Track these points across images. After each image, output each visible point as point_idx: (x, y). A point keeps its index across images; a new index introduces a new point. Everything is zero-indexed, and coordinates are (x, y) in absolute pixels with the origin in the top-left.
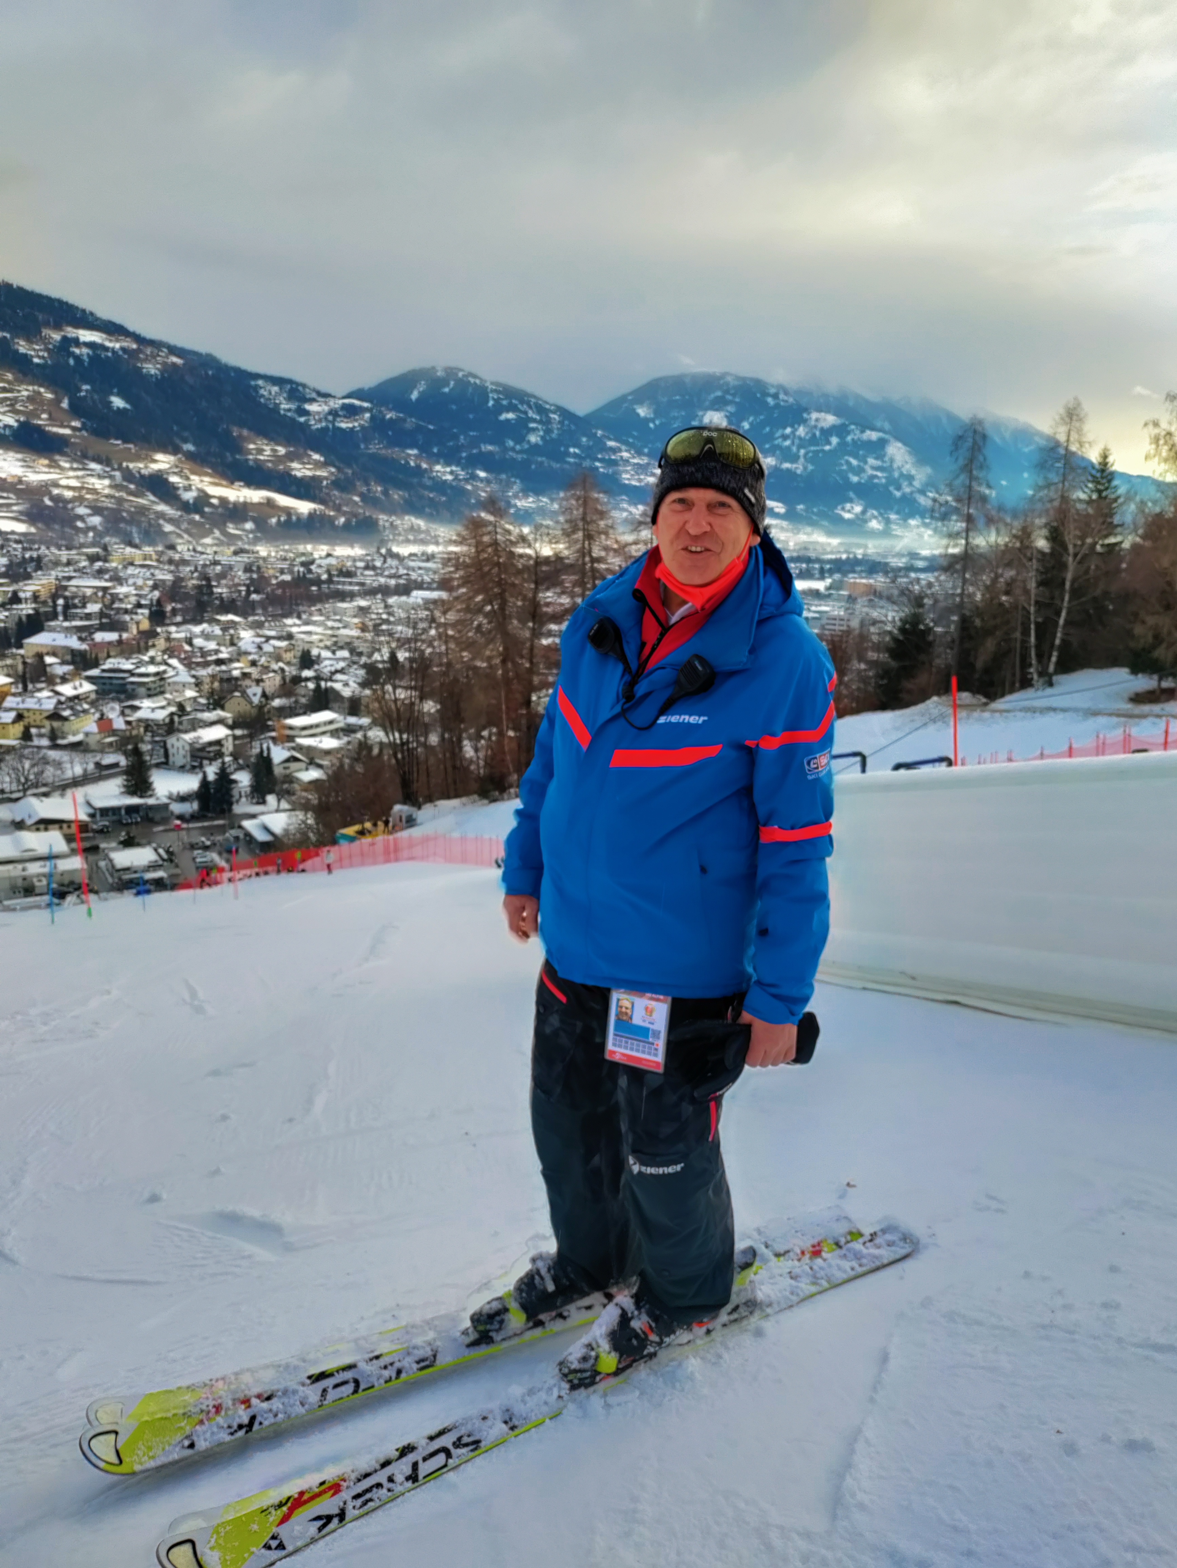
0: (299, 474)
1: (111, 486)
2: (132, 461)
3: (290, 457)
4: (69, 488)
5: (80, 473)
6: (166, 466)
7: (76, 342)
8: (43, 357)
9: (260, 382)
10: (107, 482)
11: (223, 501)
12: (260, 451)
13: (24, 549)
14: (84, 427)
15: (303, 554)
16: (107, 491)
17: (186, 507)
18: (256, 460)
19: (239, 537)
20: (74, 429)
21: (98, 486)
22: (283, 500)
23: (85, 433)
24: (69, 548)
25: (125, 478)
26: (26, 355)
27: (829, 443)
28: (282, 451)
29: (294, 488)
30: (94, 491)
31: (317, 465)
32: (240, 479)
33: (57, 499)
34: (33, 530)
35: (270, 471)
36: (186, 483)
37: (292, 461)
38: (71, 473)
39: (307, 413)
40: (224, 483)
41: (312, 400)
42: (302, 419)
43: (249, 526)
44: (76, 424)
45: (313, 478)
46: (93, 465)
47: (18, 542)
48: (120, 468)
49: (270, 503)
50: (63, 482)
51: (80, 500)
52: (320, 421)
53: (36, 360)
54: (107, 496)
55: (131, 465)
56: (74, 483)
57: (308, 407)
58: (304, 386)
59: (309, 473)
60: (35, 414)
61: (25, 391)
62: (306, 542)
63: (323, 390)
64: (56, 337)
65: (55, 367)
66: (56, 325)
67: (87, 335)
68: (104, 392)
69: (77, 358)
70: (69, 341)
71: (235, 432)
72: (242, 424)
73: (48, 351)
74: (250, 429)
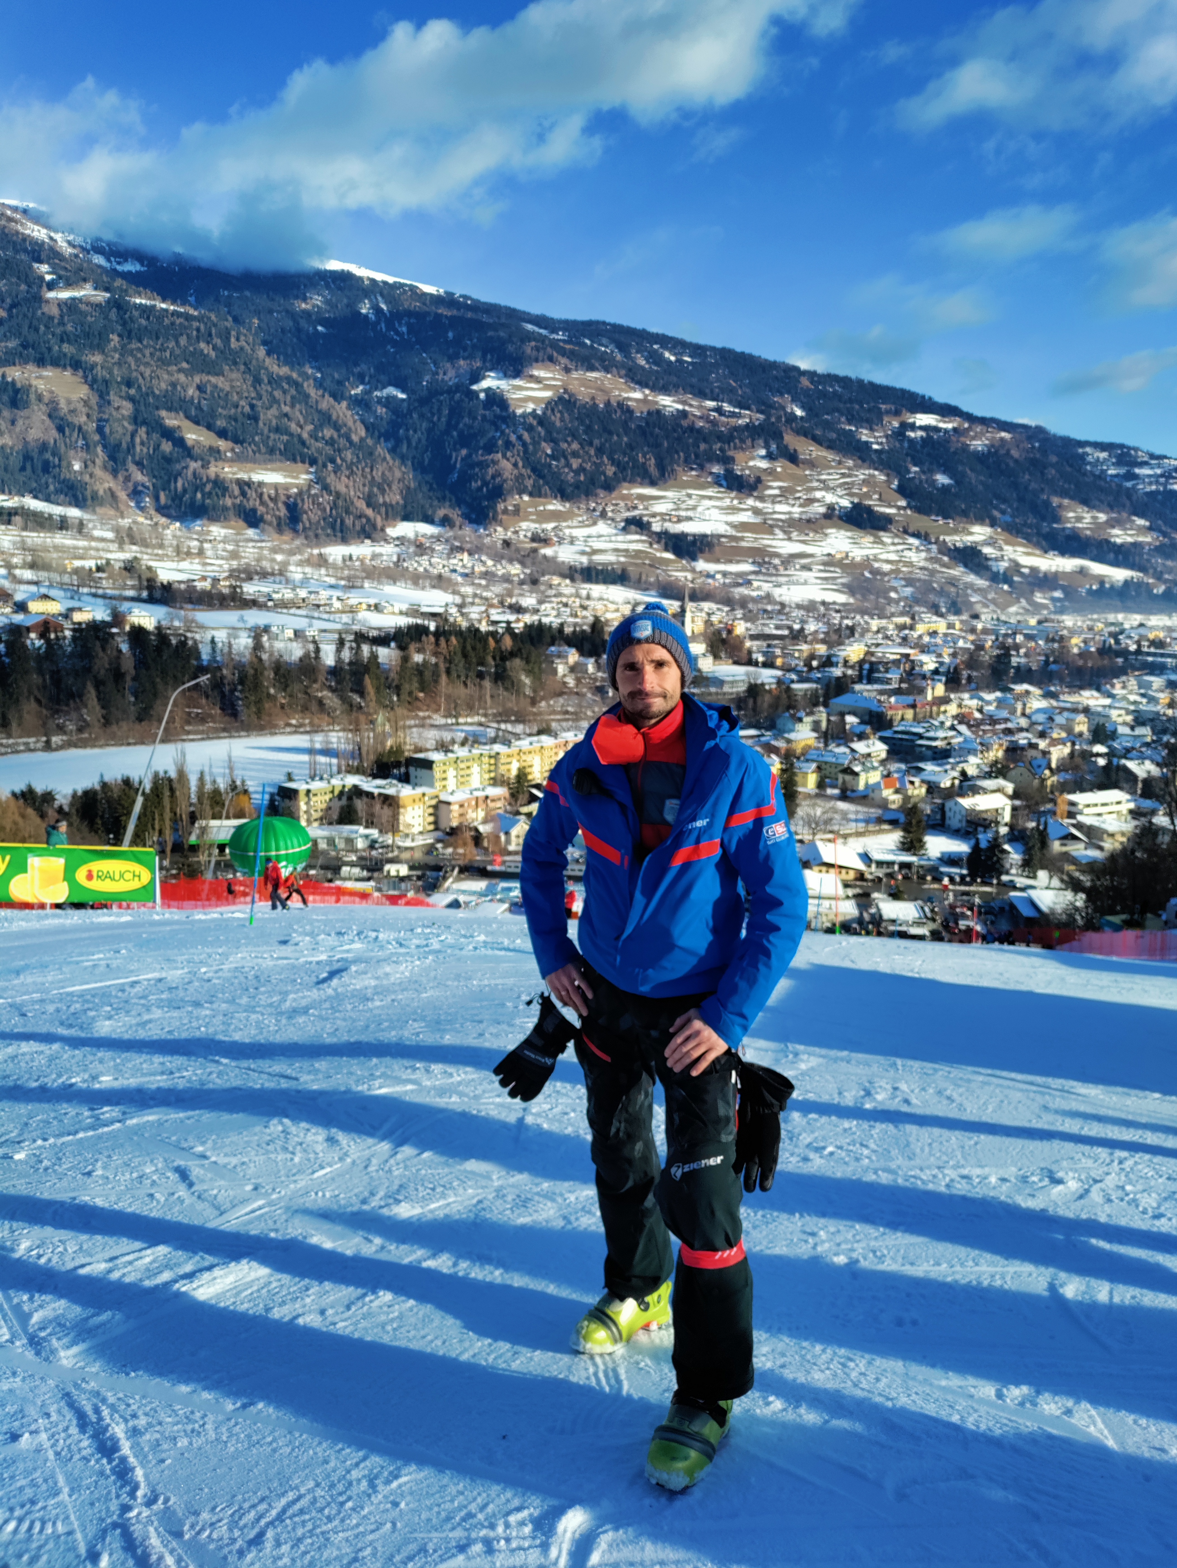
0: (1119, 541)
1: (926, 559)
2: (949, 534)
3: (1111, 524)
4: (888, 562)
5: (900, 547)
6: (982, 538)
7: (913, 427)
8: (881, 444)
9: (1088, 450)
10: (923, 555)
11: (1034, 570)
12: (1079, 519)
13: (842, 618)
14: (909, 506)
15: (1112, 624)
16: (922, 564)
17: (996, 578)
18: (1073, 529)
19: (1044, 606)
20: (899, 508)
21: (914, 559)
22: (1098, 568)
23: (909, 512)
24: (880, 618)
25: (940, 552)
26: (867, 443)
28: (1102, 517)
29: (1112, 556)
30: (910, 564)
31: (1141, 530)
32: (1054, 549)
33: (876, 572)
34: (851, 600)
35: (1088, 538)
36: (999, 553)
37: (1113, 527)
38: (892, 548)
39: (1136, 477)
40: (1038, 552)
41: (1144, 464)
42: (1129, 484)
43: (1058, 594)
44: (903, 503)
45: (1135, 545)
46: (912, 540)
47: (838, 611)
48: (937, 542)
49: (1082, 571)
50: (884, 557)
51: (897, 571)
52: (1150, 483)
53: (875, 447)
54: (921, 568)
55: (948, 539)
56: (893, 557)
57: (1137, 471)
58: (1136, 449)
59: (1130, 540)
60: (868, 496)
61: (862, 474)
62: (1117, 611)
63: (1158, 452)
64: (896, 424)
65: (891, 451)
66: (897, 413)
67: (924, 419)
68: (931, 471)
69: (911, 441)
70: (906, 426)
71: (1055, 501)
72: (1064, 494)
73: (887, 436)
74: (1072, 498)
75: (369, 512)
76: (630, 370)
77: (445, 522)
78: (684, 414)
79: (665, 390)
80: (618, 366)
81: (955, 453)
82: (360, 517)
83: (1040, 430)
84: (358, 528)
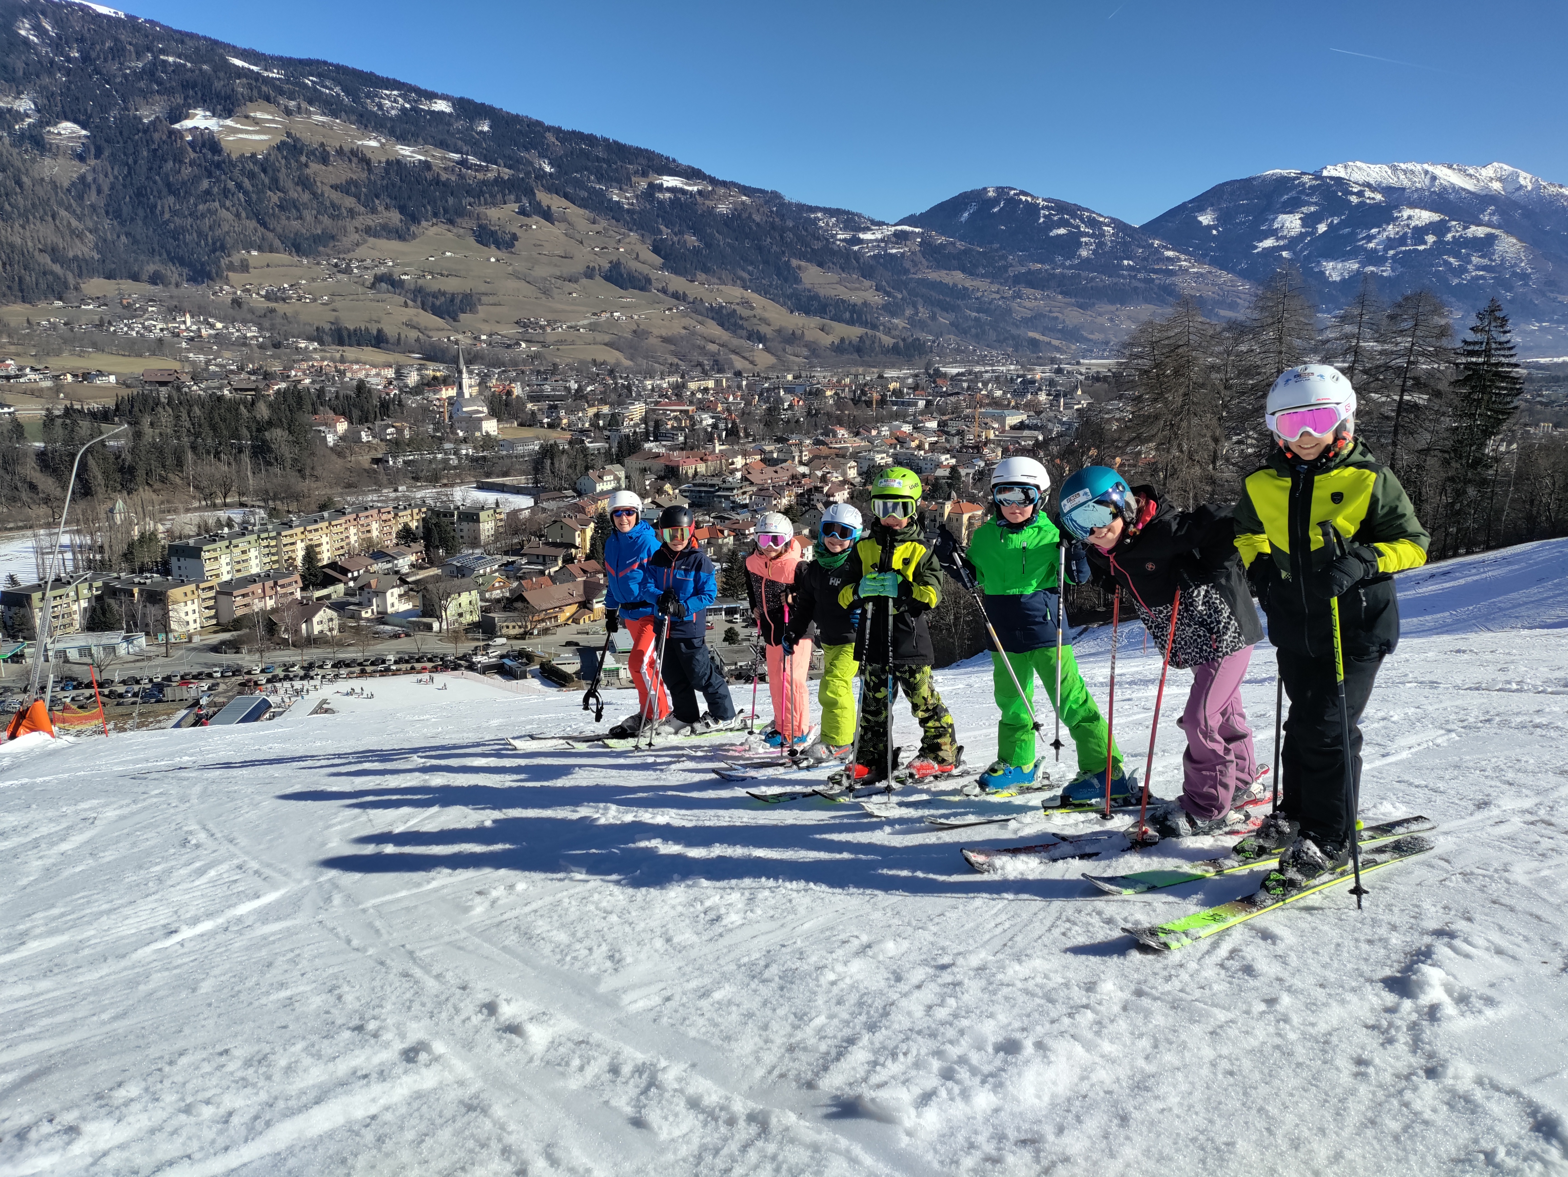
0: (851, 300)
6: (735, 298)
7: (660, 188)
8: (632, 204)
9: (819, 215)
11: (783, 328)
14: (665, 267)
17: (751, 336)
18: (811, 289)
19: (796, 363)
20: (656, 268)
22: (837, 327)
23: (665, 272)
26: (618, 202)
27: (1425, 243)
28: (835, 277)
29: (847, 315)
31: (868, 291)
32: (798, 309)
36: (751, 313)
39: (860, 241)
40: (785, 311)
41: (867, 229)
42: (856, 248)
43: (804, 352)
44: (659, 263)
45: (865, 304)
52: (873, 248)
53: (626, 207)
57: (862, 236)
58: (859, 216)
59: (860, 299)
62: (859, 365)
63: (877, 219)
64: (644, 185)
65: (642, 212)
66: (644, 174)
67: (670, 181)
68: (681, 233)
69: (661, 203)
70: (654, 188)
71: (795, 262)
72: (802, 256)
73: (637, 197)
74: (808, 261)
75: (57, 268)
76: (361, 116)
77: (155, 279)
78: (427, 165)
79: (403, 139)
80: (349, 111)
81: (702, 215)
82: (45, 273)
83: (775, 195)
84: (43, 286)
